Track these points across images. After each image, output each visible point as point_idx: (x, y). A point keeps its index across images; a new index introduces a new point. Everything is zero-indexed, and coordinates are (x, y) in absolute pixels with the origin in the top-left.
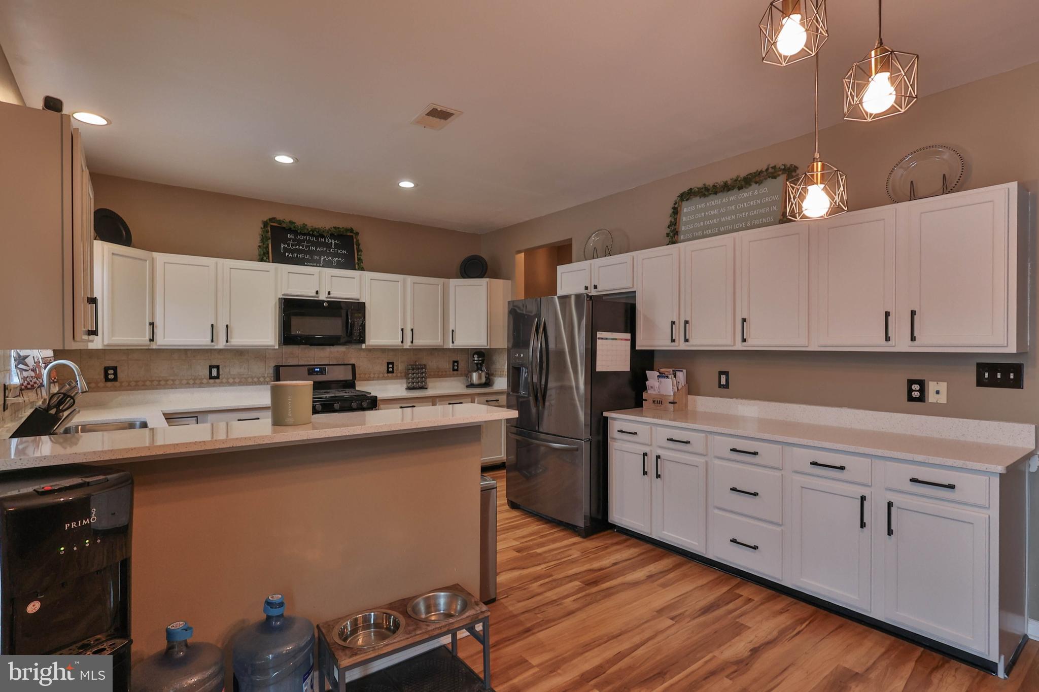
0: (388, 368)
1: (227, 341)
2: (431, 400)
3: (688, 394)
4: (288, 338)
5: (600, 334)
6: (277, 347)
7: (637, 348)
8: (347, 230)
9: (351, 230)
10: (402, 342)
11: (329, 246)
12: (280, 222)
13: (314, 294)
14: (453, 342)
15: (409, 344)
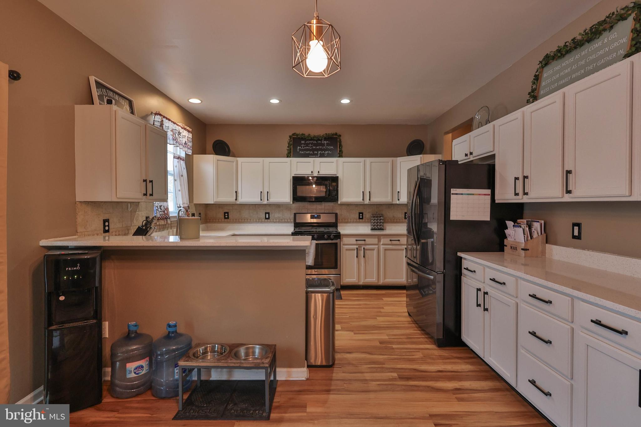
0: (359, 216)
1: (268, 200)
2: (377, 237)
4: (296, 198)
5: (453, 191)
6: (292, 203)
7: (497, 202)
8: (333, 135)
9: (336, 134)
10: (363, 200)
11: (323, 145)
12: (297, 135)
13: (310, 173)
14: (399, 200)
15: (368, 200)
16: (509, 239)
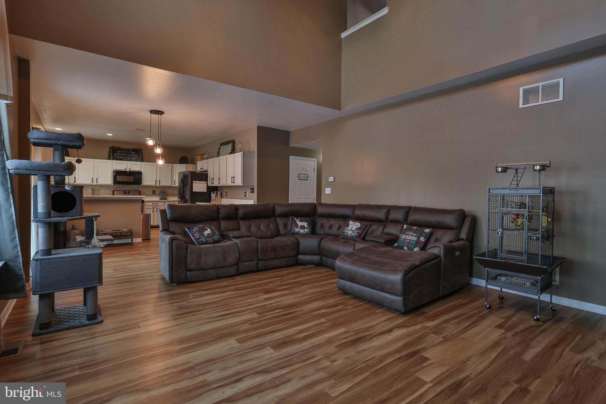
0: (153, 192)
1: (97, 183)
2: (163, 202)
3: (222, 198)
4: (116, 182)
5: (194, 182)
6: (112, 185)
7: (208, 186)
8: (138, 149)
9: (140, 149)
10: (156, 184)
11: (132, 154)
12: (115, 147)
13: (125, 169)
14: (175, 185)
15: (158, 184)
16: (212, 197)
